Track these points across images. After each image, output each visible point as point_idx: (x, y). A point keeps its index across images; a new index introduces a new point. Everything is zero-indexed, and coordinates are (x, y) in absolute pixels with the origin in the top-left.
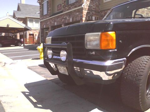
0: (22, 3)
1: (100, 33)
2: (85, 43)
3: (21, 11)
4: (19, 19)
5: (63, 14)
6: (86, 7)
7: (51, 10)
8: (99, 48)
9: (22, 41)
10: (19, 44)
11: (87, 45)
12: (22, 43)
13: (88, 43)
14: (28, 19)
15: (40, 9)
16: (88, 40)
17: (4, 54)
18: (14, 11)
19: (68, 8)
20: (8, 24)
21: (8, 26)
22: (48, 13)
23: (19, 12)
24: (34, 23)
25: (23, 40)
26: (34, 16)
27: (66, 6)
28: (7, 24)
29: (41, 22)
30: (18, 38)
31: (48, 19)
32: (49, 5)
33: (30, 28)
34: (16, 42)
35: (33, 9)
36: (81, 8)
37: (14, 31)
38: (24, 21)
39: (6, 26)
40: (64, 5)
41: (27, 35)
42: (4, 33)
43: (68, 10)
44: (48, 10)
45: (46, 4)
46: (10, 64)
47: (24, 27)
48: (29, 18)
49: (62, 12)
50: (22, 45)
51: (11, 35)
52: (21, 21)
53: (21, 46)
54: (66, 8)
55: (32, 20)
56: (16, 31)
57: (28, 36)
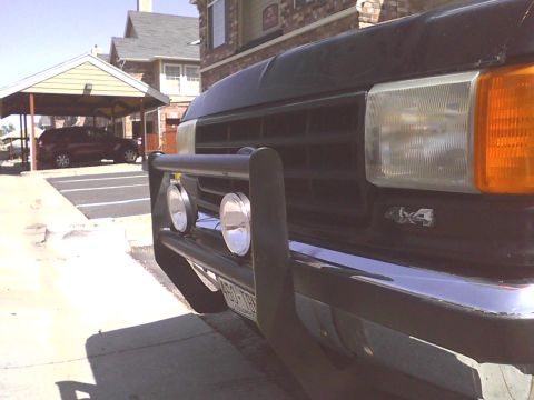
0: (141, 9)
1: (473, 78)
2: (368, 147)
3: (137, 37)
4: (130, 67)
5: (285, 41)
6: (370, 11)
7: (240, 27)
8: (463, 183)
9: (139, 143)
10: (129, 155)
11: (376, 160)
12: (138, 151)
13: (385, 148)
14: (162, 67)
15: (201, 25)
16: (385, 130)
17: (65, 195)
18: (113, 38)
19: (301, 18)
20: (89, 82)
21: (87, 89)
22: (227, 38)
23: (132, 42)
24: (183, 78)
25: (143, 141)
26: (181, 54)
27: (294, 12)
28: (85, 82)
29: (205, 75)
30: (129, 134)
31: (230, 63)
32: (232, 11)
33: (167, 97)
34: (117, 147)
35: (179, 29)
36: (351, 15)
37: (110, 109)
38: (149, 71)
39: (81, 92)
40: (286, 8)
41: (160, 123)
42: (84, 118)
43: (302, 24)
44: (228, 30)
45: (223, 7)
46: (65, 236)
47: (143, 95)
48: (165, 61)
49: (280, 33)
50: (139, 159)
51: (102, 122)
52: (136, 72)
53: (134, 163)
54: (295, 17)
55: (175, 68)
56: (118, 109)
57: (162, 128)
